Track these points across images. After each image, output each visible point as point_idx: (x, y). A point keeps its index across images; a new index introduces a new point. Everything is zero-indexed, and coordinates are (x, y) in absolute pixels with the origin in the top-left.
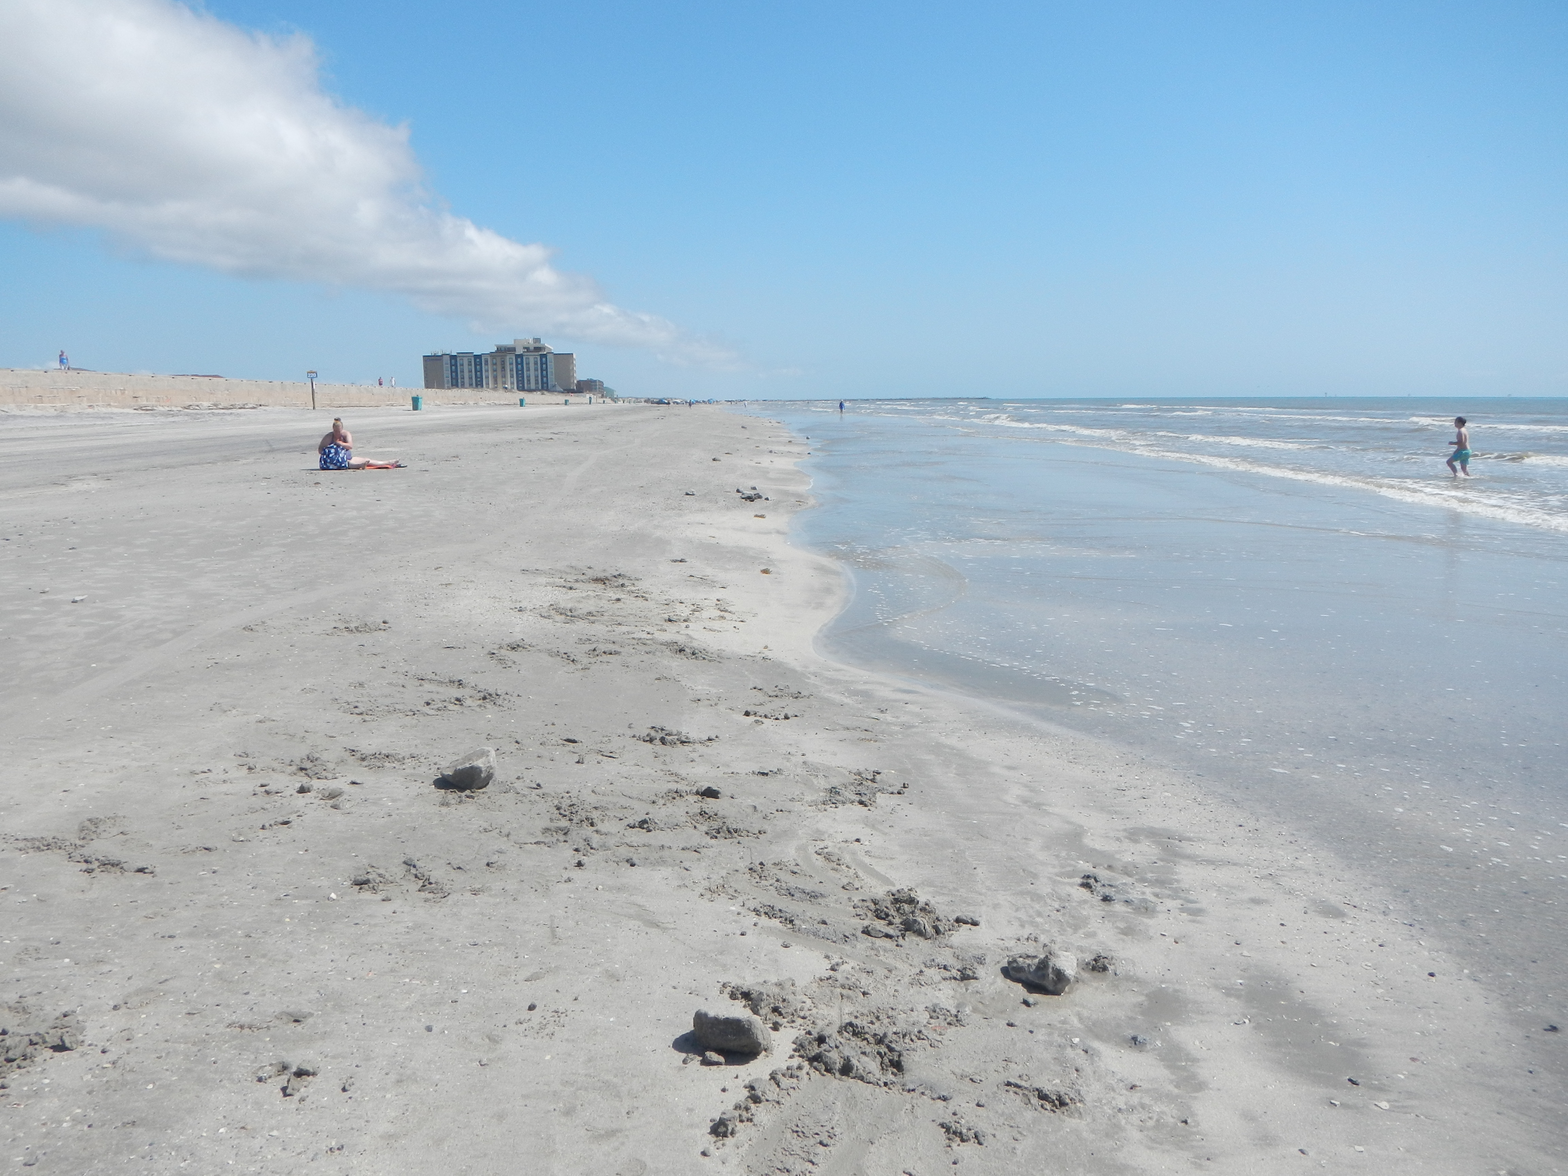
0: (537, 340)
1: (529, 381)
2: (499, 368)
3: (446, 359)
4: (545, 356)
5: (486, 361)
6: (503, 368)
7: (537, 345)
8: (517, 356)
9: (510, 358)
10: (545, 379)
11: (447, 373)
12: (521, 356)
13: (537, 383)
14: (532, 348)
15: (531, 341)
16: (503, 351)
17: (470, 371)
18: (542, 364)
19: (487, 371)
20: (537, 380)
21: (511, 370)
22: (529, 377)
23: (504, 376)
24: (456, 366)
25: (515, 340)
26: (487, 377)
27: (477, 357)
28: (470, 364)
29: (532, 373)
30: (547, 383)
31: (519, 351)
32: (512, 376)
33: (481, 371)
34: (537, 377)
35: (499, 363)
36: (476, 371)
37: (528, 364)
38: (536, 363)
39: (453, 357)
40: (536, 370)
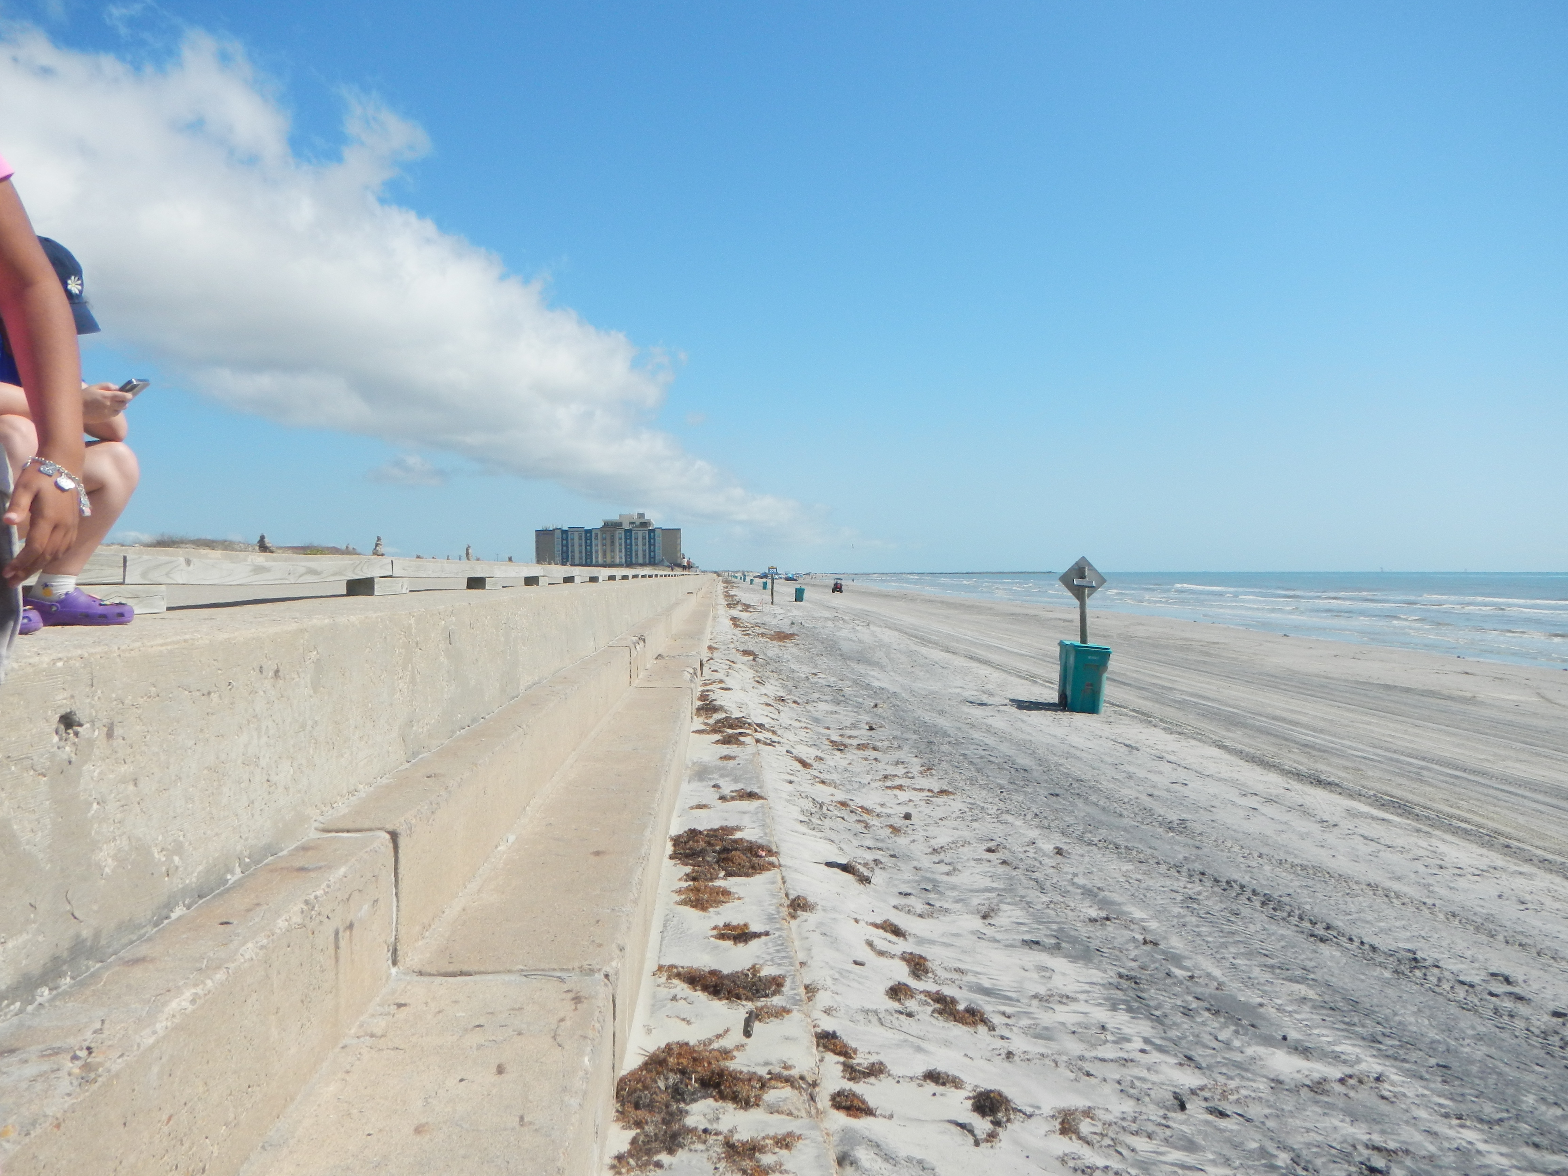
0: (641, 516)
1: (637, 555)
2: (608, 542)
3: (558, 534)
4: (653, 531)
5: (597, 536)
6: (613, 543)
7: (642, 520)
8: (626, 531)
9: (619, 534)
10: (652, 554)
11: (558, 548)
12: (630, 531)
13: (644, 557)
14: (638, 523)
15: (636, 517)
16: (610, 527)
17: (580, 545)
18: (650, 538)
19: (597, 545)
20: (644, 555)
21: (620, 545)
22: (637, 551)
23: (613, 551)
24: (567, 539)
25: (620, 516)
26: (597, 552)
27: (589, 531)
28: (580, 539)
29: (640, 548)
30: (654, 557)
31: (626, 526)
32: (620, 551)
33: (591, 545)
34: (644, 551)
35: (608, 538)
36: (586, 546)
37: (637, 539)
38: (644, 538)
39: (564, 532)
40: (644, 545)
